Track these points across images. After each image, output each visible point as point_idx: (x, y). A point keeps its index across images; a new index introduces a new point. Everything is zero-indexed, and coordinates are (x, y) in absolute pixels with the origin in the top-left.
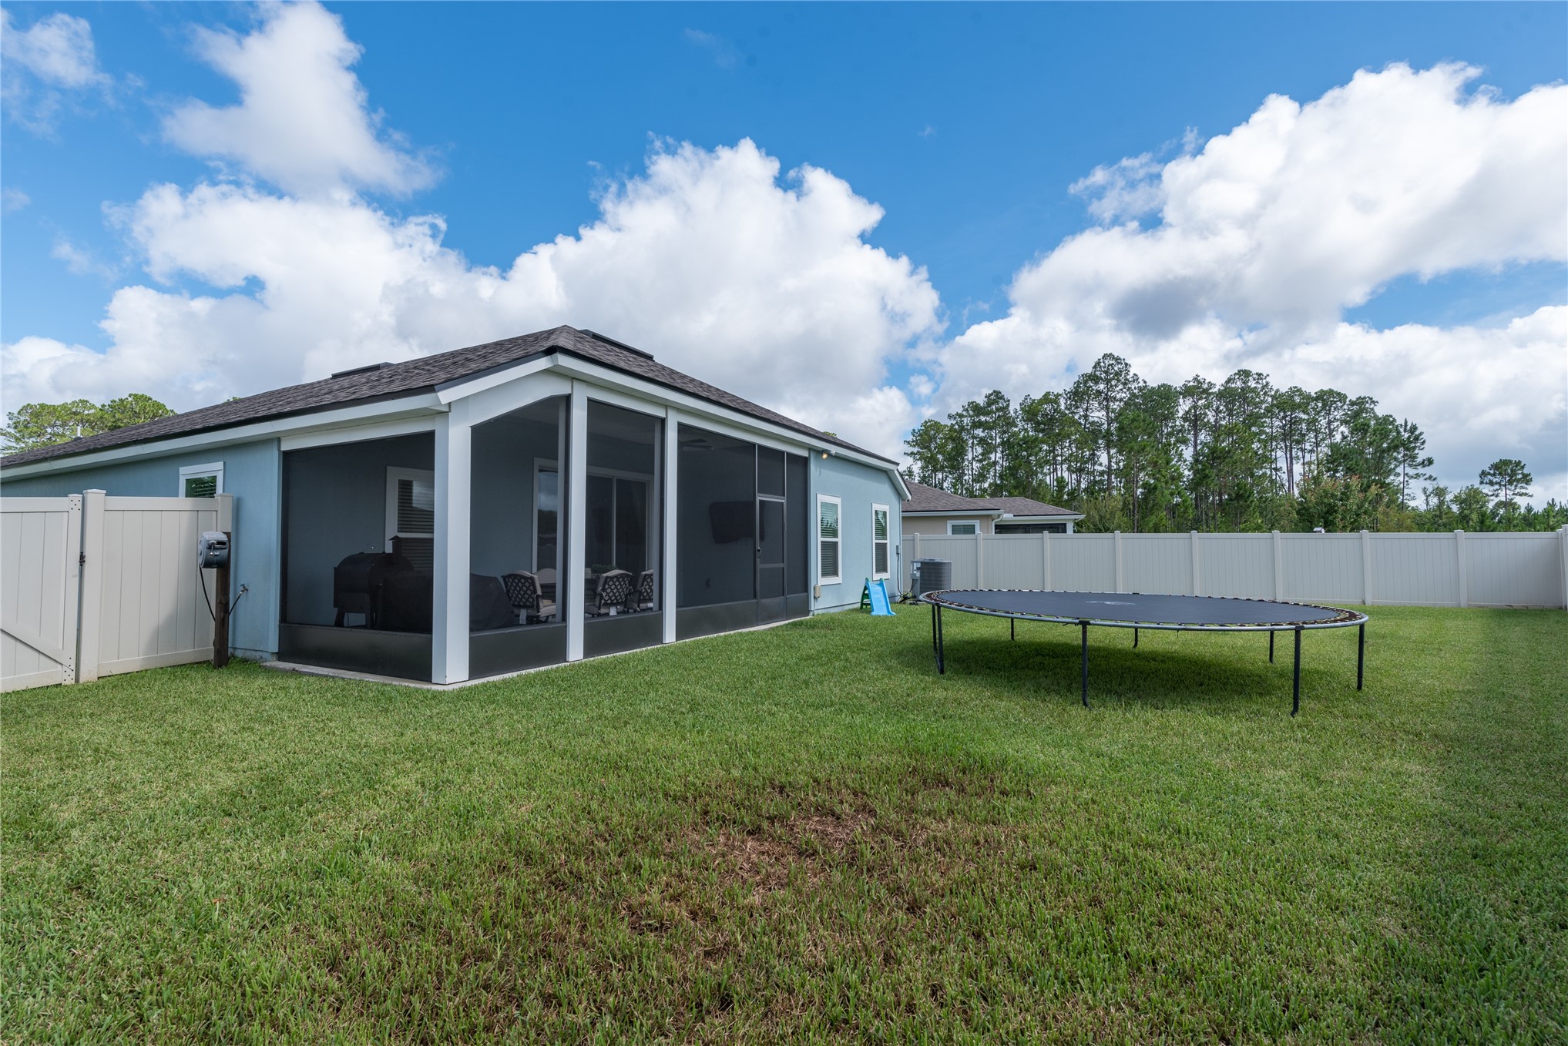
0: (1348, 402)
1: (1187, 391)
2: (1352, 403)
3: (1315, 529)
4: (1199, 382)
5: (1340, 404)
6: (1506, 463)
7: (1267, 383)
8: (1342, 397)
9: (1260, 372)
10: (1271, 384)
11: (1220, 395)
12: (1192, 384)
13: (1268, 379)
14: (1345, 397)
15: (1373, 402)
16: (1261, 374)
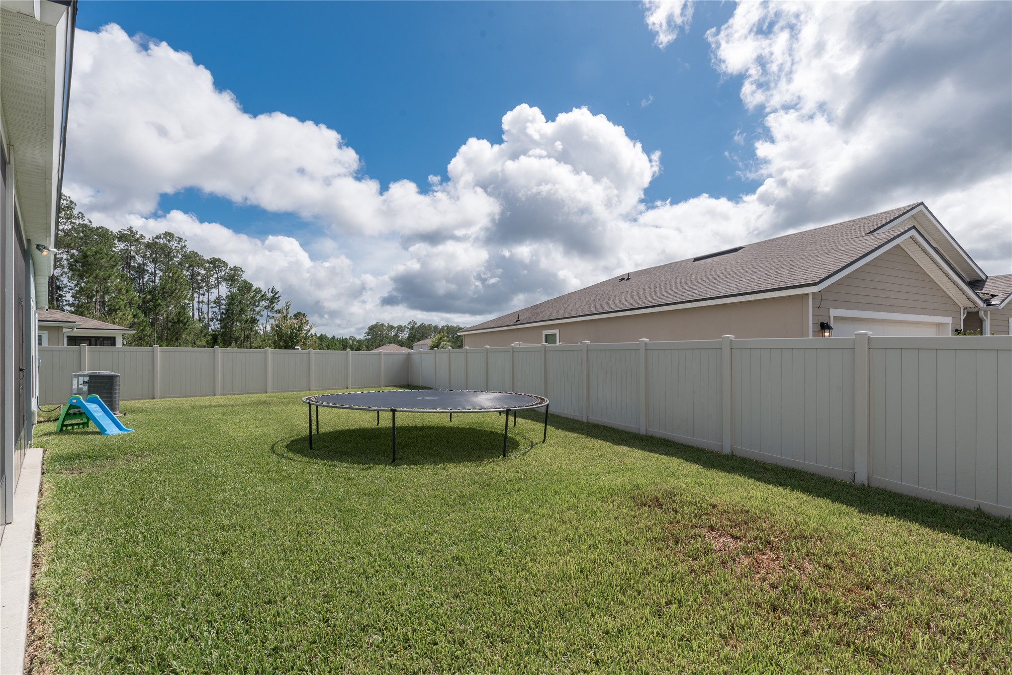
0: (228, 268)
1: (122, 237)
2: (231, 269)
3: (296, 347)
4: (132, 232)
5: (224, 269)
6: (299, 313)
7: (185, 246)
8: (226, 264)
9: (180, 237)
10: (187, 247)
11: (148, 246)
12: (126, 232)
13: (186, 243)
14: (227, 265)
15: (242, 271)
16: (181, 239)
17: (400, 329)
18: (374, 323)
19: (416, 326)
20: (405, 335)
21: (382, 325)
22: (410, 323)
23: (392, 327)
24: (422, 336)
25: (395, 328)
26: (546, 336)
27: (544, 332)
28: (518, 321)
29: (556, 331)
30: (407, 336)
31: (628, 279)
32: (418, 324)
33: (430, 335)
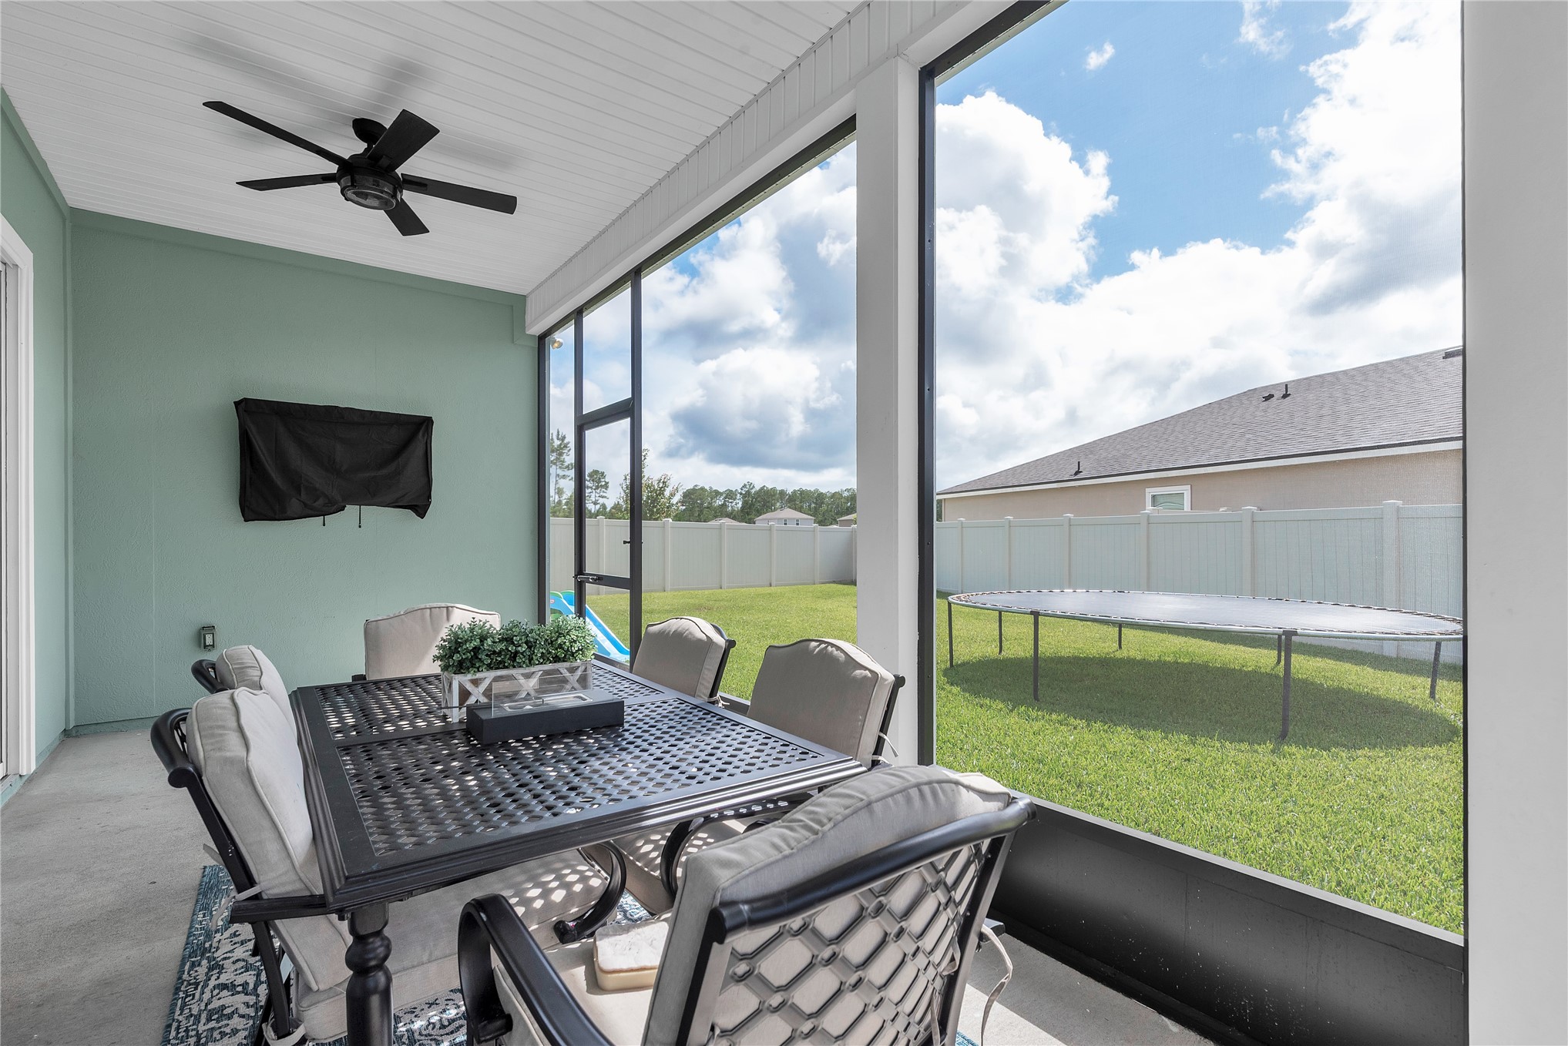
17: (730, 495)
18: (690, 487)
19: (753, 491)
20: (739, 504)
21: (702, 489)
22: (745, 486)
23: (717, 493)
24: (764, 505)
25: (721, 494)
26: (1154, 497)
27: (1148, 490)
28: (1077, 473)
29: (1185, 490)
30: (740, 505)
31: (1285, 396)
32: (757, 488)
33: (774, 505)
